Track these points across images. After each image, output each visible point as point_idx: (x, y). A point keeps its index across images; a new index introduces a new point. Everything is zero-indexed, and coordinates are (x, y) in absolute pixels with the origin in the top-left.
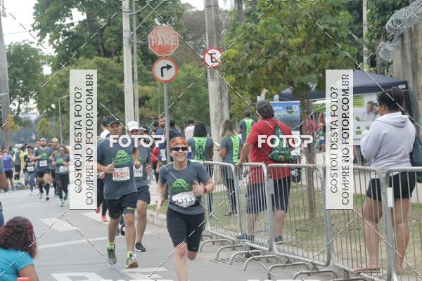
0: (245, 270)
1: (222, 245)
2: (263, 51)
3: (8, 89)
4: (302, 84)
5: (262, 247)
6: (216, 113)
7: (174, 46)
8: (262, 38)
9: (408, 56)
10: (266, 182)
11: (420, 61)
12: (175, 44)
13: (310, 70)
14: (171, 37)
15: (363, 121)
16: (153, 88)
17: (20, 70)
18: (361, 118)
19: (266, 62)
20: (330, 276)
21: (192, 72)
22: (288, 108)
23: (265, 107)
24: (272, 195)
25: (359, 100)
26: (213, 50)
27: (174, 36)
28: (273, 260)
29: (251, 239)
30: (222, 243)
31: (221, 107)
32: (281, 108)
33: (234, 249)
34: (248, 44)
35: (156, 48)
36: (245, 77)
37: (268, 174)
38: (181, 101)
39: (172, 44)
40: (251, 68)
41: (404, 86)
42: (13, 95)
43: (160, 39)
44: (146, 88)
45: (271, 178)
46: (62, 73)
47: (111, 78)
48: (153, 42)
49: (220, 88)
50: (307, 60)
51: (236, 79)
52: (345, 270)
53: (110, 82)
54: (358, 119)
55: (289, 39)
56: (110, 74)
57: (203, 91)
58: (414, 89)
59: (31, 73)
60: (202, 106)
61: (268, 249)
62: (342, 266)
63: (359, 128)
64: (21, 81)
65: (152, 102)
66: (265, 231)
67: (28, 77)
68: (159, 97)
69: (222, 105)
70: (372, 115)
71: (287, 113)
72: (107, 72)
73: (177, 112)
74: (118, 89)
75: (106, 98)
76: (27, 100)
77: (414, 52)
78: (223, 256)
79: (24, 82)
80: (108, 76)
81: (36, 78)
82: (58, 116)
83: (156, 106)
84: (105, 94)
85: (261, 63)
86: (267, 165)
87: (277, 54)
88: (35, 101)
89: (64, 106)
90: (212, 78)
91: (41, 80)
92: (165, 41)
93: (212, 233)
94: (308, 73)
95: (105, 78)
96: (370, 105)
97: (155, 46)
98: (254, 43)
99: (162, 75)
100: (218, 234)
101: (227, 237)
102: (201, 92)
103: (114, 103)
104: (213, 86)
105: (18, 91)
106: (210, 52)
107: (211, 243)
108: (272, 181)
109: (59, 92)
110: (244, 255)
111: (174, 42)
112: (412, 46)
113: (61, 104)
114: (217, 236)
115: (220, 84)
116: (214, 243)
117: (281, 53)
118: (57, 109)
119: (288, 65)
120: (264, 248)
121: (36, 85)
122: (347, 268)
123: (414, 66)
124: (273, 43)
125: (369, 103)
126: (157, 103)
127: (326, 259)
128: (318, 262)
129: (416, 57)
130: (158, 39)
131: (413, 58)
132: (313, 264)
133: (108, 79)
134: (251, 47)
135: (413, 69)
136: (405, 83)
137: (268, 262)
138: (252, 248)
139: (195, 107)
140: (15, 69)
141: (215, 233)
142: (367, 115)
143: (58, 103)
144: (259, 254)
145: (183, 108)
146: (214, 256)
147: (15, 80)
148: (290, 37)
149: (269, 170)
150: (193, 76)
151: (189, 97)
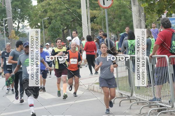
1: (143, 105)
3: (12, 15)
5: (167, 106)
6: (137, 26)
10: (168, 66)
16: (98, 11)
17: (18, 3)
23: (166, 22)
24: (173, 74)
30: (143, 103)
31: (140, 22)
33: (150, 107)
36: (154, 4)
37: (169, 61)
38: (115, 19)
42: (14, 18)
44: (95, 12)
45: (171, 64)
46: (44, 4)
47: (73, 6)
49: (139, 10)
51: (149, 5)
53: (73, 8)
56: (73, 4)
57: (129, 13)
59: (25, 5)
60: (128, 21)
61: (171, 107)
64: (19, 10)
65: (98, 20)
66: (169, 96)
67: (23, 7)
68: (102, 17)
69: (140, 20)
72: (71, 3)
73: (113, 26)
74: (78, 13)
75: (71, 18)
76: (23, 21)
78: (144, 111)
79: (21, 10)
80: (71, 5)
81: (28, 7)
82: (42, 30)
83: (101, 23)
84: (70, 16)
86: (168, 57)
88: (28, 21)
89: (45, 24)
90: (134, 5)
91: (31, 9)
93: (136, 98)
95: (69, 6)
99: (104, 4)
100: (140, 98)
101: (146, 100)
102: (128, 13)
103: (75, 21)
104: (135, 9)
105: (17, 16)
107: (137, 104)
108: (172, 66)
109: (42, 16)
110: (156, 111)
113: (44, 22)
114: (140, 99)
115: (139, 8)
116: (138, 104)
118: (41, 26)
120: (169, 106)
121: (28, 12)
126: (101, 20)
133: (71, 7)
138: (161, 106)
139: (124, 22)
140: (15, 3)
141: (139, 97)
143: (42, 22)
144: (165, 110)
145: (117, 23)
146: (138, 111)
147: (15, 9)
149: (170, 59)
150: (122, 3)
151: (121, 16)
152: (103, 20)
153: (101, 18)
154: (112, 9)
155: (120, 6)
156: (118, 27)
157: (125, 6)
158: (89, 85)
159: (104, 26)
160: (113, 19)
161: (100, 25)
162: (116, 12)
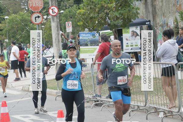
0: (101, 111)
2: (97, 10)
4: (115, 25)
6: (56, 38)
7: (41, 7)
8: (96, 4)
9: (150, 8)
11: (157, 11)
12: (42, 6)
13: (117, 18)
14: (40, 2)
15: (129, 40)
18: (128, 39)
19: (98, 15)
20: (144, 111)
21: (24, 16)
22: (93, 35)
25: (127, 30)
26: (53, 7)
27: (41, 2)
28: (111, 106)
29: (100, 96)
31: (58, 35)
32: (90, 35)
34: (89, 7)
35: (32, 8)
38: (19, 31)
39: (40, 5)
40: (91, 18)
41: (149, 23)
43: (34, 3)
48: (31, 5)
50: (117, 14)
52: (155, 108)
54: (127, 39)
55: (109, 4)
58: (153, 24)
62: (153, 106)
63: (127, 44)
65: (4, 32)
70: (134, 37)
71: (92, 38)
77: (154, 6)
83: (6, 34)
85: (96, 16)
87: (103, 12)
92: (37, 4)
94: (117, 20)
96: (133, 32)
97: (31, 7)
98: (92, 6)
106: (52, 8)
111: (41, 5)
112: (152, 3)
117: (105, 11)
119: (108, 16)
122: (156, 107)
123: (154, 13)
124: (101, 6)
125: (132, 31)
127: (144, 104)
128: (140, 105)
129: (155, 9)
130: (33, 4)
131: (154, 9)
132: (138, 106)
134: (91, 8)
135: (153, 15)
136: (149, 21)
137: (109, 107)
142: (131, 37)
148: (108, 3)
150: (25, 18)
151: (23, 29)
152: (7, 32)
153: (6, 31)
154: (16, 23)
155: (23, 20)
156: (20, 39)
157: (27, 20)
158: (23, 87)
159: (8, 37)
160: (16, 32)
161: (5, 36)
162: (19, 25)
